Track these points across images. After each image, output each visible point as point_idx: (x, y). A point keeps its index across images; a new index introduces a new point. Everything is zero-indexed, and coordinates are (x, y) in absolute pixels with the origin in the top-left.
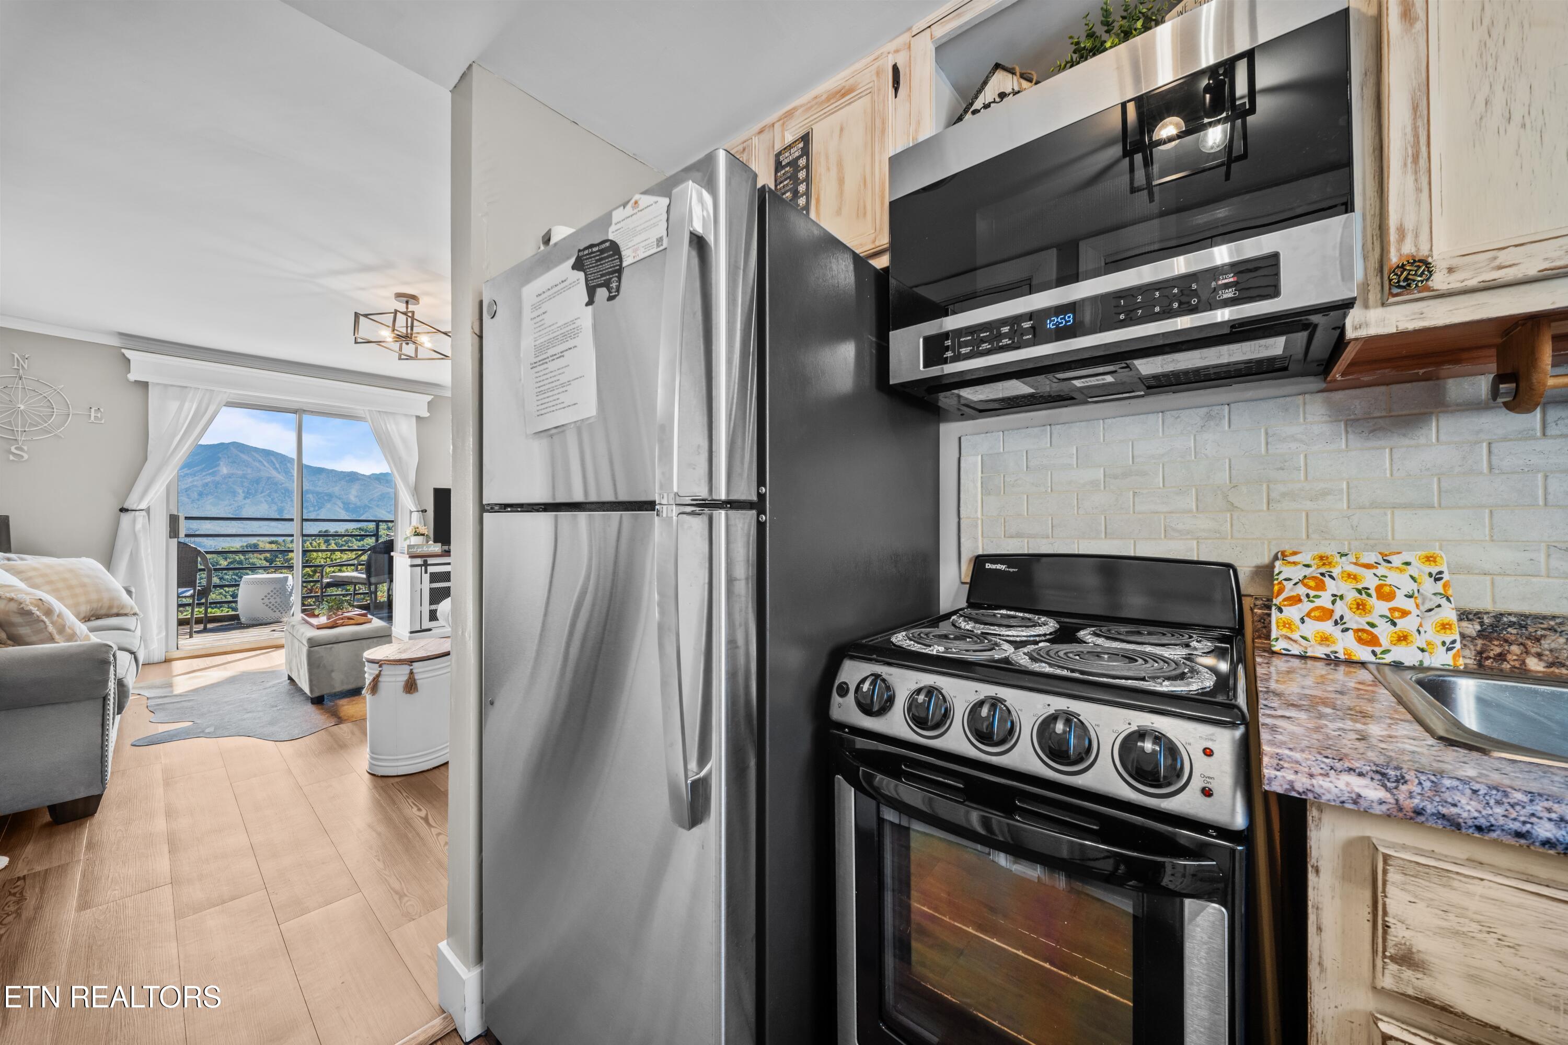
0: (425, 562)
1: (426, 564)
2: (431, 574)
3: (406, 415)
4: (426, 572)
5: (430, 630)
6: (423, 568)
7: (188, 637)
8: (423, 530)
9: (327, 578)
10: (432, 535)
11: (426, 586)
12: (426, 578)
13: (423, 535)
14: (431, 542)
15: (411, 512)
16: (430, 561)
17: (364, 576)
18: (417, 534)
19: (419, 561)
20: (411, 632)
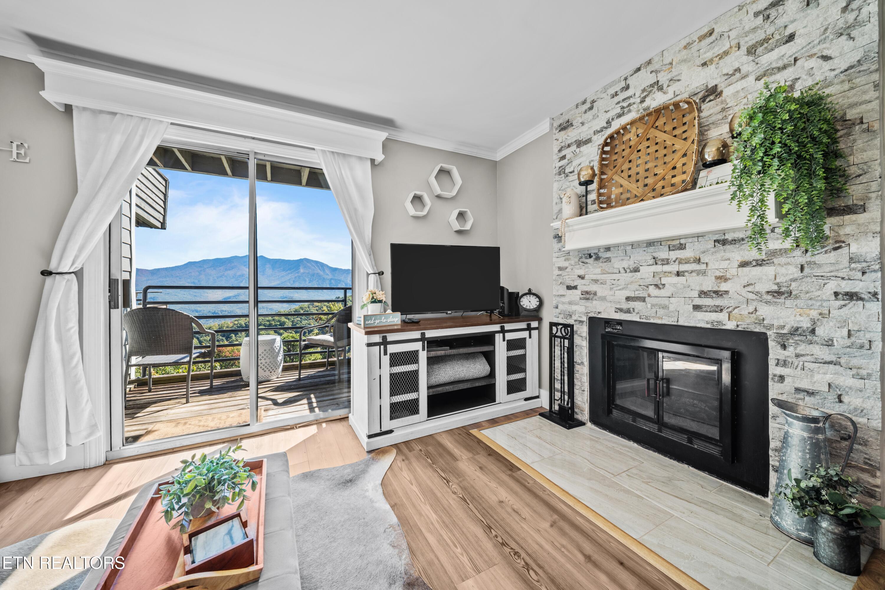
0: (384, 338)
1: (385, 343)
2: (392, 355)
3: (360, 158)
4: (385, 353)
5: (391, 431)
6: (382, 347)
8: (380, 296)
9: (304, 341)
10: (389, 302)
11: (386, 371)
12: (386, 360)
13: (380, 301)
14: (389, 311)
15: (368, 275)
16: (391, 337)
17: (332, 339)
18: (374, 301)
19: (377, 338)
20: (370, 437)
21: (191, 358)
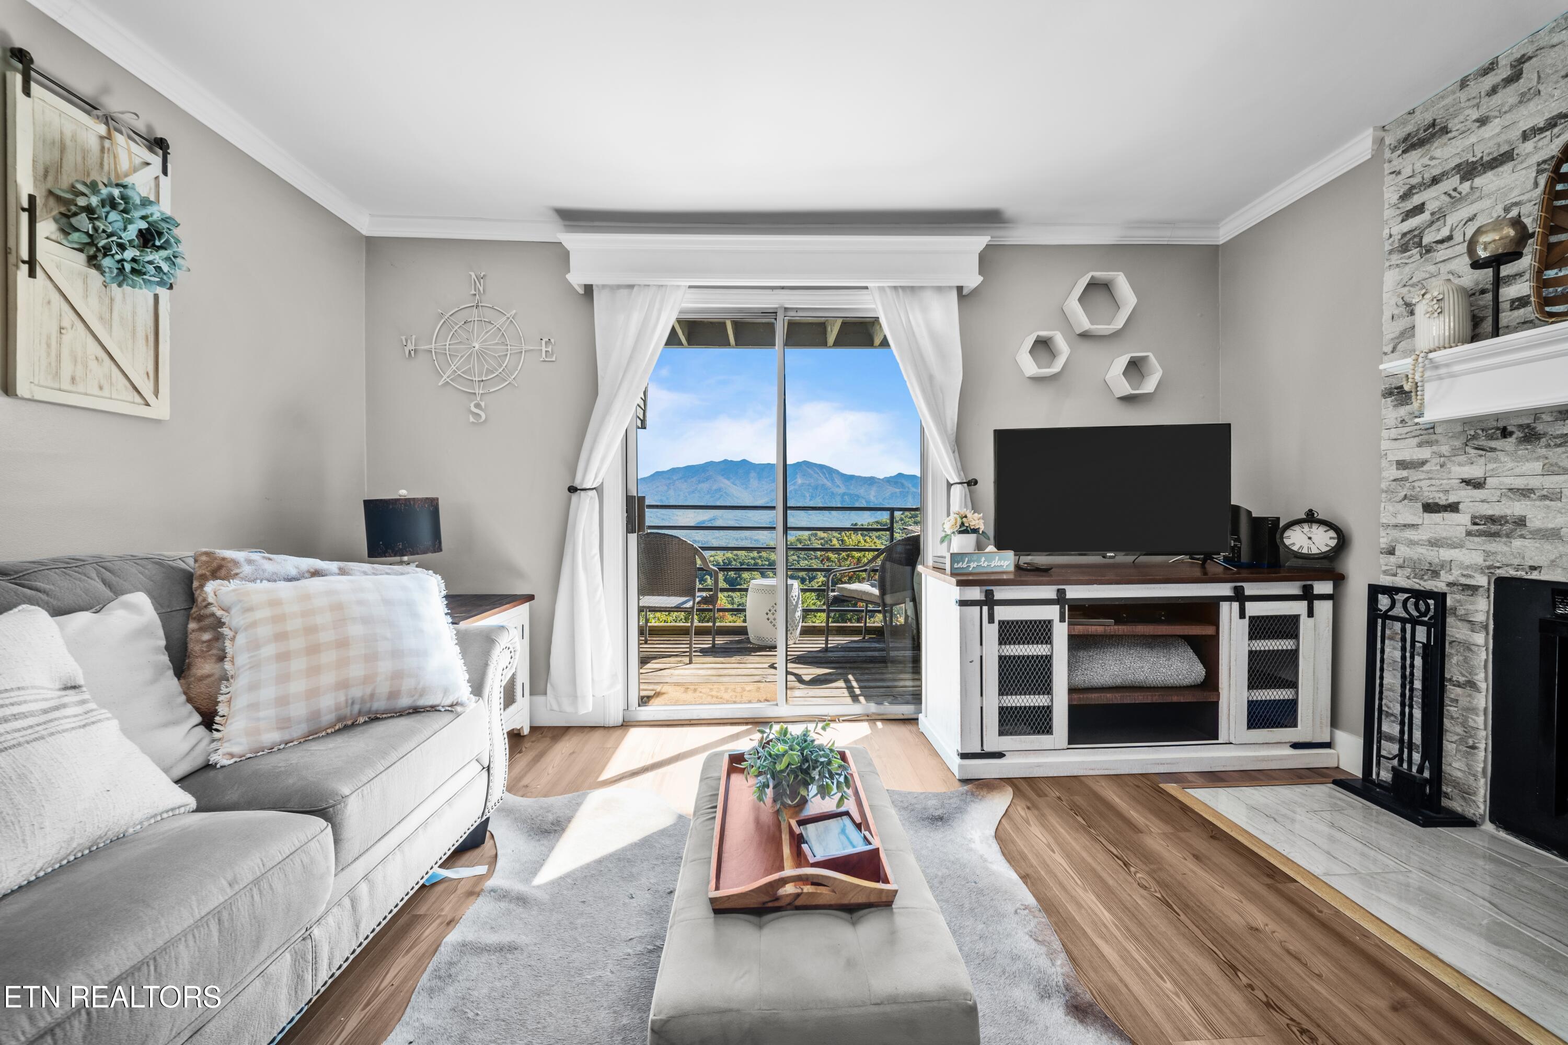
0: (989, 594)
1: (990, 602)
2: (1002, 623)
3: (939, 289)
4: (991, 620)
5: (1000, 755)
6: (985, 609)
7: (687, 660)
8: (975, 520)
9: (833, 591)
10: (991, 533)
11: (992, 650)
12: (992, 632)
13: (975, 531)
14: (991, 548)
15: (949, 485)
16: (1000, 593)
17: (876, 591)
18: (965, 530)
19: (976, 593)
20: (964, 756)
21: (694, 603)
